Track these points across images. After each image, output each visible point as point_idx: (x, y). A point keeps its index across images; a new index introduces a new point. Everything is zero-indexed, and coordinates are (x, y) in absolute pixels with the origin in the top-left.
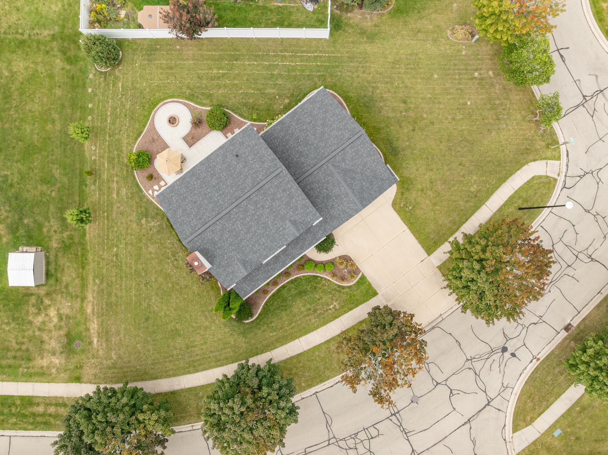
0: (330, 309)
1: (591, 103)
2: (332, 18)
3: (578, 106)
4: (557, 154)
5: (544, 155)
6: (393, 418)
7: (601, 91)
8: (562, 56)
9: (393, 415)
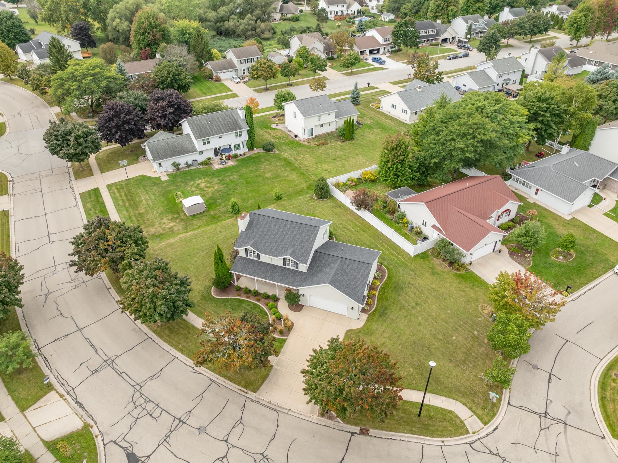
1: (548, 422)
2: (425, 253)
3: (535, 413)
4: (486, 419)
5: (475, 409)
6: (177, 421)
7: (565, 424)
8: (550, 378)
9: (180, 420)
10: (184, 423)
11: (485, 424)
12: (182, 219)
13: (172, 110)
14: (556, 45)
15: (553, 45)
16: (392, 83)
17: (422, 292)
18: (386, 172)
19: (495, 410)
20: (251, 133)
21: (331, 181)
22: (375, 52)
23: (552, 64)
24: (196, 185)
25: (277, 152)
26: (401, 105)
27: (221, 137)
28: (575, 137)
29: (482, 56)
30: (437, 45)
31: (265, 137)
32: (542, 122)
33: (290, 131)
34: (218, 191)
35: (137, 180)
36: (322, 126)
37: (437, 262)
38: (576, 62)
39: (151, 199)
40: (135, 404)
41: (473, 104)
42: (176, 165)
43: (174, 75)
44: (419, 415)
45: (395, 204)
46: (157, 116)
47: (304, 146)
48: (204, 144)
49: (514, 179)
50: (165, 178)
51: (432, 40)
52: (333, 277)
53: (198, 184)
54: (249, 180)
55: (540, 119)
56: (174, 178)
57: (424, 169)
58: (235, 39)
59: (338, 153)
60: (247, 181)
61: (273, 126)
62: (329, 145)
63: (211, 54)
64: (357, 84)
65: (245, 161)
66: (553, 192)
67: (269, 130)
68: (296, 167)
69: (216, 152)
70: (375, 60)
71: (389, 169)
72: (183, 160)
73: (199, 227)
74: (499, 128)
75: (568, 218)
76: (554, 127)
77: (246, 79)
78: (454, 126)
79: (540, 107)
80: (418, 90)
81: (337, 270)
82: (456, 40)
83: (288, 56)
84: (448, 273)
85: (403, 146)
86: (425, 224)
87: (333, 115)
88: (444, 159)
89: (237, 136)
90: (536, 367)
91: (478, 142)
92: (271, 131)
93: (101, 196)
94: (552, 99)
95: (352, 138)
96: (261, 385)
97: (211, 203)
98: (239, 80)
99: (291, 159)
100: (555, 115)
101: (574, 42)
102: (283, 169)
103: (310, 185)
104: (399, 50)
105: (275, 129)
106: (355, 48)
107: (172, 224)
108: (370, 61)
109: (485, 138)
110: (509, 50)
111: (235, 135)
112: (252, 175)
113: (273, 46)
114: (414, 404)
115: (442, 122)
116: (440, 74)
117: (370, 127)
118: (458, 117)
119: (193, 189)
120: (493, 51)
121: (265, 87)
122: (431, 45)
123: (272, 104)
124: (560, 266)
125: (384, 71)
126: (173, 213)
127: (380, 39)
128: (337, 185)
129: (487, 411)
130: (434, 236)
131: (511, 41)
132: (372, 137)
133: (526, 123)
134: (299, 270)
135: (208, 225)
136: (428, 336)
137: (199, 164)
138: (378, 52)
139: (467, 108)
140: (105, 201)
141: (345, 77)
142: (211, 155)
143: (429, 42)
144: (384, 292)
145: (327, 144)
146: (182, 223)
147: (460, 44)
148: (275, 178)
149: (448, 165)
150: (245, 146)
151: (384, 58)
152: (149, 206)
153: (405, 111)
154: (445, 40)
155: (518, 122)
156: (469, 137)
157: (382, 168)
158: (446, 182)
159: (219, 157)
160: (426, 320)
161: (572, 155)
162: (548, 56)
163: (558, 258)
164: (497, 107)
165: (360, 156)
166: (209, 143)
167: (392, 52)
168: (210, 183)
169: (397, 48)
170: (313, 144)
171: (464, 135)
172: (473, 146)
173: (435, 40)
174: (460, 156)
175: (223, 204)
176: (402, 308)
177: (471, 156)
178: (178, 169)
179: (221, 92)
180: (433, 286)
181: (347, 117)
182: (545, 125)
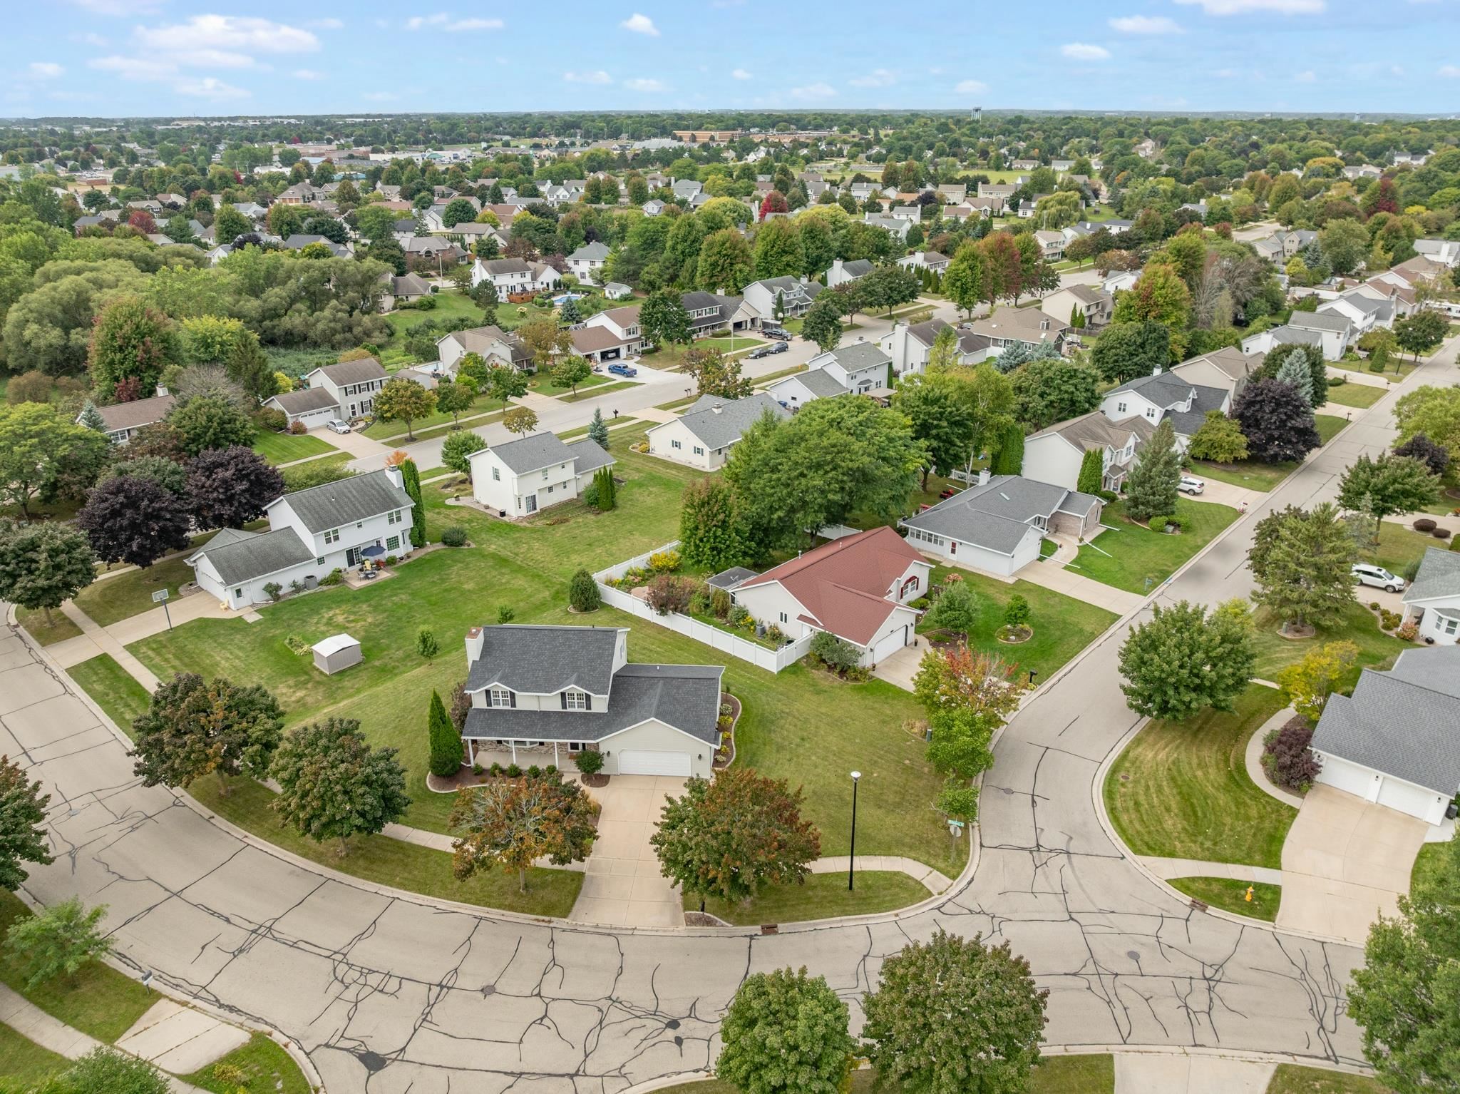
1: (1044, 856)
2: (795, 665)
3: (1023, 849)
4: (953, 872)
5: (933, 862)
6: (436, 990)
7: (1068, 853)
8: (1033, 801)
9: (441, 986)
10: (449, 988)
11: (954, 878)
12: (318, 683)
13: (244, 485)
14: (936, 317)
15: (929, 318)
16: (659, 407)
17: (807, 721)
18: (697, 546)
19: (964, 857)
20: (417, 514)
21: (598, 577)
22: (610, 355)
23: (935, 349)
24: (324, 620)
25: (473, 546)
26: (690, 440)
27: (360, 526)
28: (996, 457)
29: (813, 346)
30: (728, 334)
31: (439, 523)
32: (937, 437)
33: (487, 507)
34: (378, 626)
35: (192, 628)
36: (551, 489)
37: (820, 675)
38: (974, 344)
39: (237, 657)
40: (342, 982)
41: (823, 417)
42: (273, 590)
43: (222, 423)
44: (851, 888)
45: (726, 595)
46: (214, 500)
47: (525, 529)
48: (328, 541)
49: (912, 534)
50: (252, 618)
51: (713, 327)
52: (658, 707)
53: (330, 619)
54: (433, 599)
55: (934, 432)
56: (273, 614)
57: (761, 535)
58: (310, 350)
59: (594, 534)
60: (429, 602)
61: (450, 502)
62: (572, 521)
63: (275, 382)
64: (598, 411)
65: (412, 568)
66: (978, 542)
67: (443, 510)
68: (520, 567)
69: (352, 556)
70: (614, 370)
71: (701, 540)
72: (286, 578)
73: (358, 691)
74: (872, 449)
75: (1011, 581)
76: (959, 443)
77: (362, 424)
78: (799, 454)
79: (929, 414)
80: (716, 411)
81: (662, 697)
82: (759, 323)
83: (435, 375)
84: (841, 688)
85: (720, 497)
86: (784, 618)
87: (570, 468)
88: (793, 510)
89: (391, 521)
90: (1009, 791)
91: (843, 474)
92: (448, 512)
93: (120, 667)
94: (946, 398)
95: (613, 506)
96: (572, 905)
97: (370, 649)
98: (346, 428)
99: (505, 553)
100: (957, 424)
101: (965, 312)
102: (494, 573)
103: (557, 592)
104: (657, 349)
105: (455, 507)
106: (574, 351)
107: (300, 694)
108: (605, 372)
109: (855, 465)
110: (856, 334)
111: (387, 519)
112: (435, 590)
113: (396, 359)
114: (838, 875)
115: (777, 450)
116: (747, 382)
117: (640, 485)
118: (802, 439)
119: (323, 628)
120: (830, 336)
121: (407, 435)
122: (715, 336)
123: (438, 462)
124: (1014, 650)
125: (637, 388)
126: (296, 674)
127: (618, 331)
128: (610, 583)
129: (951, 861)
130: (802, 634)
131: (858, 319)
132: (650, 501)
133: (912, 439)
134: (593, 710)
135: (376, 685)
136: (833, 779)
137: (320, 584)
138: (618, 356)
139: (814, 423)
140: (132, 674)
141: (565, 405)
142: (342, 563)
143: (709, 331)
144: (744, 732)
145: (567, 520)
146: (321, 689)
147: (767, 330)
148: (482, 590)
149: (803, 521)
150: (408, 541)
151: (631, 364)
152: (238, 670)
153: (699, 451)
154: (738, 326)
155: (900, 438)
156: (828, 468)
157: (687, 540)
158: (805, 550)
159: (358, 566)
160: (825, 759)
161: (996, 484)
162: (927, 338)
163: (1008, 640)
164: (861, 417)
165: (637, 535)
166: (336, 538)
167: (644, 353)
168: (355, 613)
169: (651, 346)
170: (540, 523)
171: (818, 466)
172: (838, 481)
173: (720, 326)
174: (819, 500)
175: (394, 646)
176: (780, 748)
177: (837, 497)
178: (277, 598)
179: (314, 452)
180: (823, 710)
181: (597, 469)
182: (944, 441)
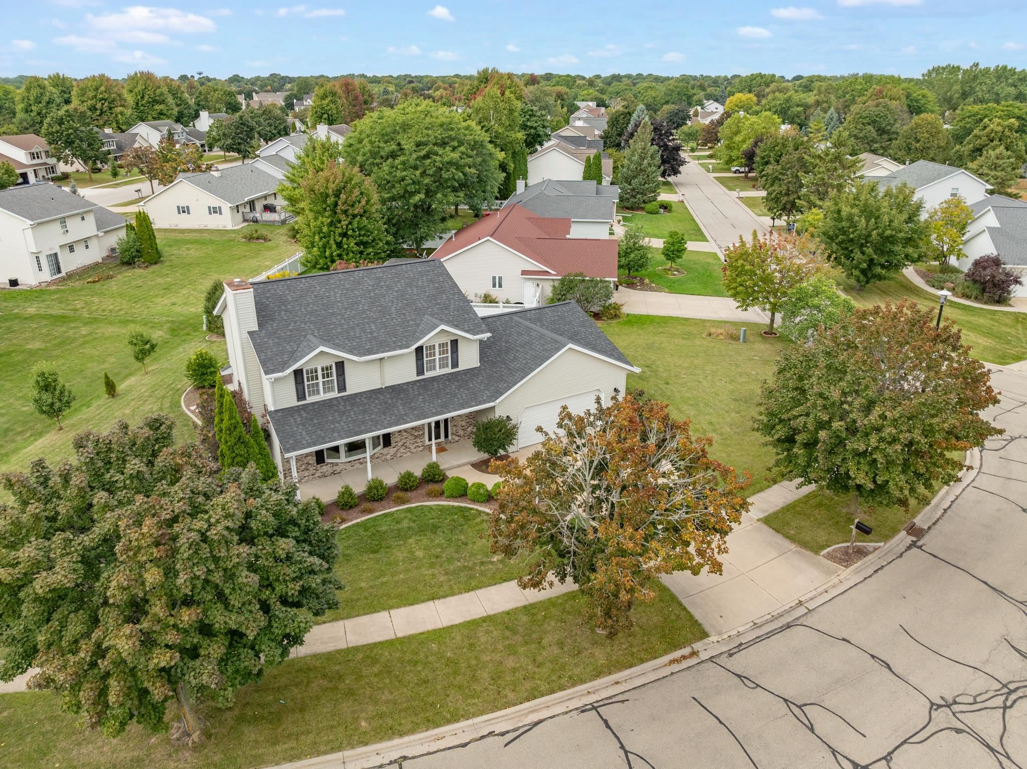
0: (492, 563)
26: (201, 200)
36: (71, 248)
47: (61, 291)
80: (215, 174)
86: (497, 282)
95: (159, 258)
96: (690, 615)
104: (66, 177)
124: (690, 279)
134: (461, 367)
145: (110, 277)
153: (215, 210)
167: (54, 180)
169: (59, 173)
